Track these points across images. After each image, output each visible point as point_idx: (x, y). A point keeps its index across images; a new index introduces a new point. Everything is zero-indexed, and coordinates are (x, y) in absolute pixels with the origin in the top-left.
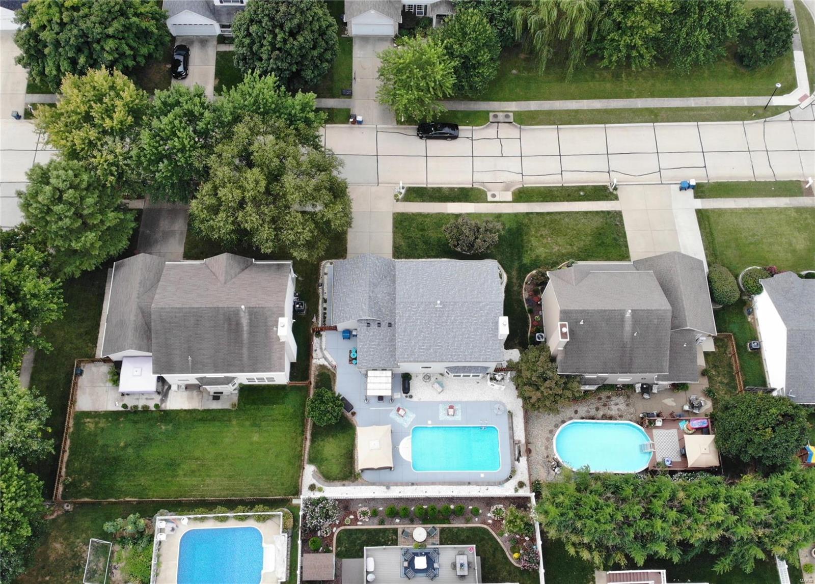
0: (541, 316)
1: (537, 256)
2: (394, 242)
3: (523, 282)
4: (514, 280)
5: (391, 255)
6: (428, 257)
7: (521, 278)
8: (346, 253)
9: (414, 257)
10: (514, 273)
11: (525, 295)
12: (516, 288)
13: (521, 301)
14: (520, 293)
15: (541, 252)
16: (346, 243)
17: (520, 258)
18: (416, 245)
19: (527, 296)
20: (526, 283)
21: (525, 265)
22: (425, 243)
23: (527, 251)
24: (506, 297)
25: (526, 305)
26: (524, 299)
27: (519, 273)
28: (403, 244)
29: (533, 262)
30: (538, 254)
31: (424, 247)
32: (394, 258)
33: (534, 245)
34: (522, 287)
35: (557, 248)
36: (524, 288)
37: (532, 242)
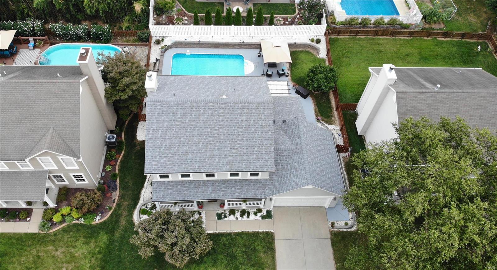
0: (104, 170)
1: (87, 244)
2: (274, 258)
3: (115, 210)
4: (125, 213)
5: (276, 237)
6: (229, 234)
7: (115, 217)
8: (332, 239)
9: (247, 234)
10: (123, 222)
11: (116, 195)
12: (126, 203)
13: (123, 188)
14: (121, 197)
15: (81, 249)
16: (335, 254)
17: (111, 242)
18: (245, 252)
19: (114, 193)
20: (111, 208)
21: (107, 233)
22: (233, 257)
23: (99, 252)
24: (140, 192)
25: (118, 182)
26: (118, 189)
27: (117, 222)
28: (262, 255)
29: (95, 235)
30: (85, 247)
31: (234, 250)
32: (272, 233)
33: (87, 261)
34: (117, 204)
35: (58, 253)
36: (116, 203)
37: (88, 265)
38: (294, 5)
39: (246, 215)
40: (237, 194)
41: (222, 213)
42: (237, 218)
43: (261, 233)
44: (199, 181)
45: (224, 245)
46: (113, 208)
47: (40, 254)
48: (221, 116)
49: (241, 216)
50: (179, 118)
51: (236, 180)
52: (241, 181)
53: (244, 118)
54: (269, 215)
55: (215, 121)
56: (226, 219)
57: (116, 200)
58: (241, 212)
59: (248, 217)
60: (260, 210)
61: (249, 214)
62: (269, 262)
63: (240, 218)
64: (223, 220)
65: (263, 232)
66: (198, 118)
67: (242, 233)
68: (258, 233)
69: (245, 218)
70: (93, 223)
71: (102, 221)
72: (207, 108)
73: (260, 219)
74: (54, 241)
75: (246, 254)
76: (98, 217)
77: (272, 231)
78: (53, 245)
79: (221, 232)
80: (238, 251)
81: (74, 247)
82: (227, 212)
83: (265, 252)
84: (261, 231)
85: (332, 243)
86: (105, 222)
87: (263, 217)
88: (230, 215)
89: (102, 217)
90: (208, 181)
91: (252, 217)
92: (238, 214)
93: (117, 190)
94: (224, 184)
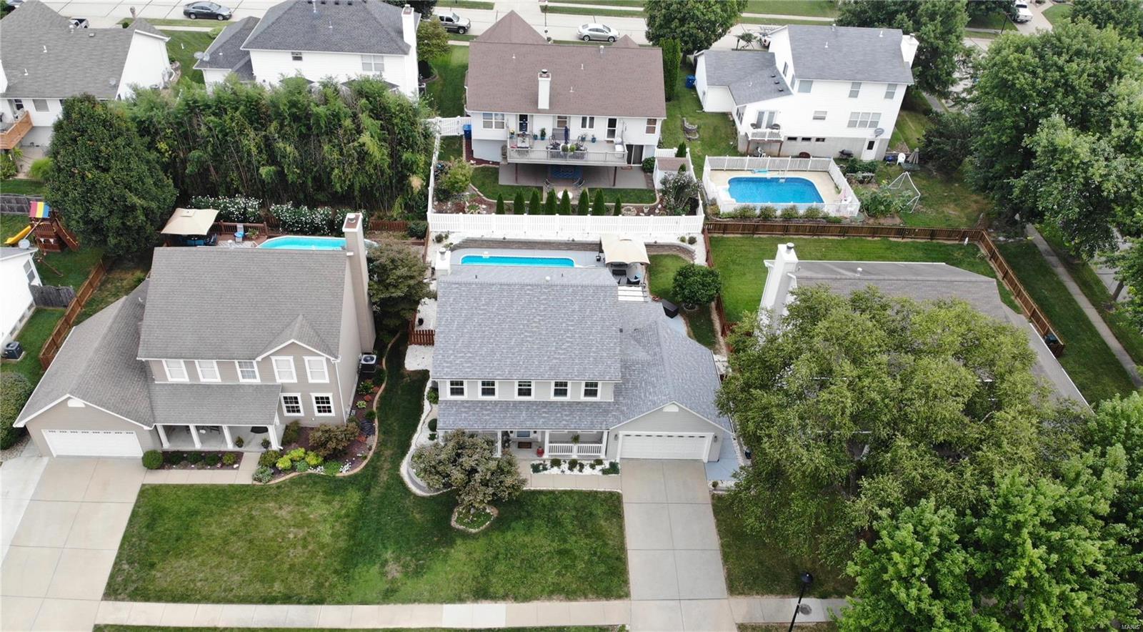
0: (354, 406)
1: (329, 503)
2: (621, 528)
3: (372, 460)
4: (387, 465)
5: (625, 500)
6: (552, 492)
7: (372, 470)
8: (713, 505)
9: (580, 493)
10: (384, 477)
11: (373, 441)
12: (388, 453)
13: (385, 432)
14: (381, 444)
15: (319, 509)
16: (719, 525)
17: (365, 502)
18: (576, 517)
19: (370, 438)
20: (366, 457)
21: (359, 490)
22: (556, 523)
23: (347, 516)
24: (410, 437)
25: (376, 424)
26: (377, 433)
27: (374, 476)
28: (602, 522)
29: (341, 491)
30: (325, 506)
31: (560, 513)
32: (619, 493)
33: (328, 526)
34: (374, 453)
35: (283, 513)
36: (373, 450)
37: (330, 532)
38: (653, 191)
39: (578, 467)
40: (564, 422)
41: (541, 464)
42: (563, 472)
43: (601, 493)
44: (508, 403)
45: (544, 506)
46: (369, 458)
47: (254, 513)
48: (543, 304)
49: (571, 468)
50: (483, 305)
51: (562, 403)
52: (570, 404)
53: (577, 307)
54: (614, 469)
55: (534, 311)
56: (545, 472)
57: (374, 447)
58: (570, 463)
59: (581, 471)
60: (599, 462)
61: (582, 466)
62: (614, 532)
63: (568, 472)
64: (542, 473)
65: (604, 492)
66: (511, 306)
67: (572, 491)
68: (596, 492)
69: (576, 470)
70: (338, 475)
71: (351, 473)
72: (523, 292)
73: (600, 473)
74: (277, 496)
75: (578, 520)
76: (347, 467)
77: (619, 491)
78: (276, 501)
79: (538, 488)
80: (566, 517)
81: (308, 505)
82: (548, 464)
83: (606, 520)
84: (602, 490)
85: (714, 510)
86: (355, 476)
87: (605, 472)
88: (552, 467)
89: (352, 468)
90: (520, 402)
91: (587, 470)
92: (565, 466)
93: (374, 434)
94: (545, 407)
